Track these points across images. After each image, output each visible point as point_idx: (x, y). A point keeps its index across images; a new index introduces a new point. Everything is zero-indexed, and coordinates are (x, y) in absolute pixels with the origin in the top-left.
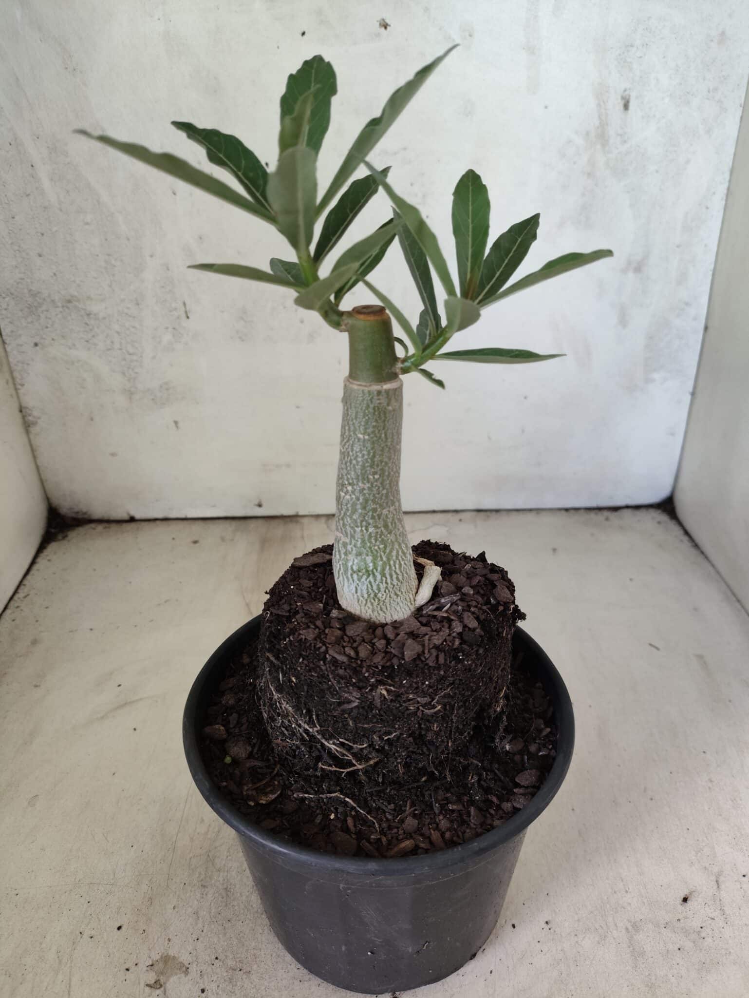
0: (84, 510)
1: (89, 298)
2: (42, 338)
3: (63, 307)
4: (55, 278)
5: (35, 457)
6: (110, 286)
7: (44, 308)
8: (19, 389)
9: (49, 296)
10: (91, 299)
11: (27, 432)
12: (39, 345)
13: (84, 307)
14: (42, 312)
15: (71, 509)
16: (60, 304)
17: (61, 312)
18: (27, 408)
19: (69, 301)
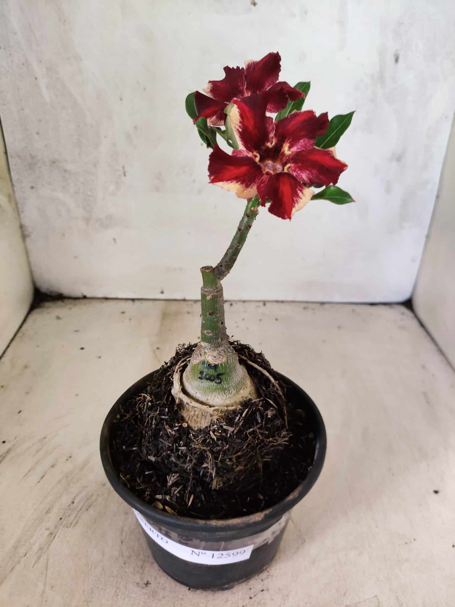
1: (66, 161)
2: (36, 184)
3: (50, 165)
4: (46, 148)
5: (27, 257)
6: (79, 155)
7: (38, 165)
8: (21, 214)
9: (42, 158)
10: (68, 162)
11: (24, 241)
12: (34, 188)
13: (63, 166)
14: (37, 168)
15: (48, 289)
16: (48, 164)
17: (49, 169)
18: (24, 226)
19: (54, 162)
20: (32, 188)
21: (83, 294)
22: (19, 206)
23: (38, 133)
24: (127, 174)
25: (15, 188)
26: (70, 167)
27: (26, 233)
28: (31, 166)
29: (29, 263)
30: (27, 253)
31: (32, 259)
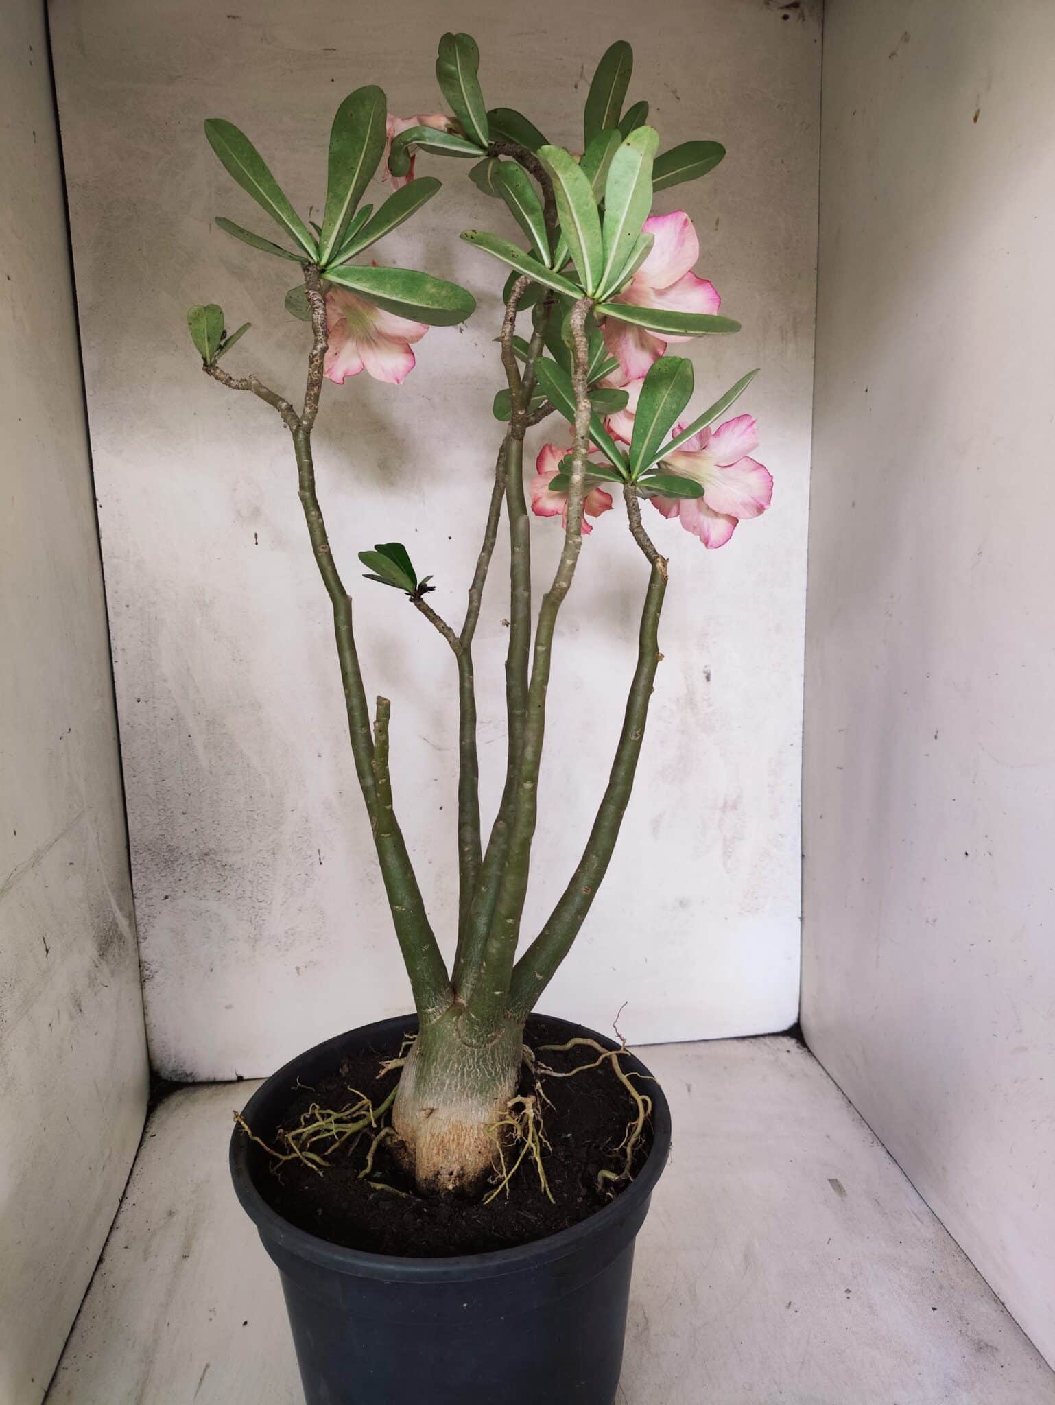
0: (188, 1072)
1: (227, 850)
2: (173, 891)
3: (199, 860)
4: (195, 833)
5: (145, 1015)
6: (249, 838)
7: (180, 861)
8: (141, 942)
9: (187, 850)
10: (229, 851)
11: (142, 987)
12: (170, 898)
13: (220, 859)
14: (178, 865)
15: (174, 1071)
16: (197, 858)
17: (197, 865)
18: (145, 962)
19: (207, 855)
20: (166, 897)
21: (237, 1075)
22: (141, 928)
23: (184, 814)
24: (322, 861)
25: (137, 904)
26: (231, 859)
27: (147, 973)
28: (168, 864)
29: (145, 1025)
30: (144, 1006)
31: (152, 1018)
